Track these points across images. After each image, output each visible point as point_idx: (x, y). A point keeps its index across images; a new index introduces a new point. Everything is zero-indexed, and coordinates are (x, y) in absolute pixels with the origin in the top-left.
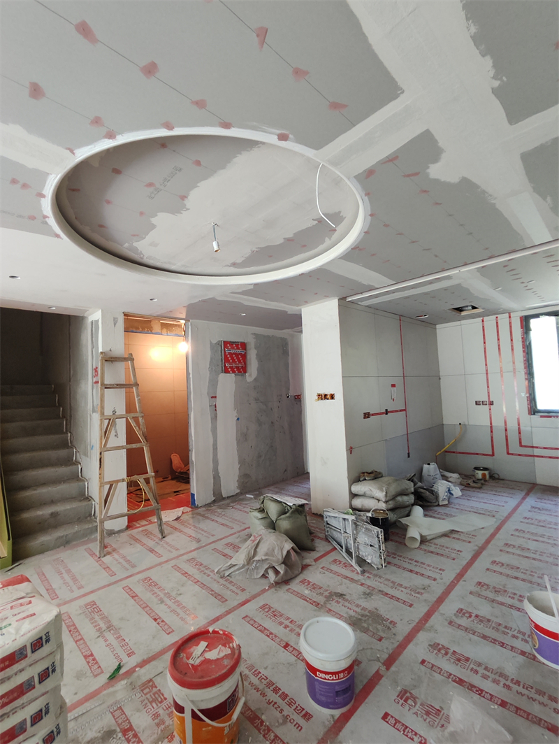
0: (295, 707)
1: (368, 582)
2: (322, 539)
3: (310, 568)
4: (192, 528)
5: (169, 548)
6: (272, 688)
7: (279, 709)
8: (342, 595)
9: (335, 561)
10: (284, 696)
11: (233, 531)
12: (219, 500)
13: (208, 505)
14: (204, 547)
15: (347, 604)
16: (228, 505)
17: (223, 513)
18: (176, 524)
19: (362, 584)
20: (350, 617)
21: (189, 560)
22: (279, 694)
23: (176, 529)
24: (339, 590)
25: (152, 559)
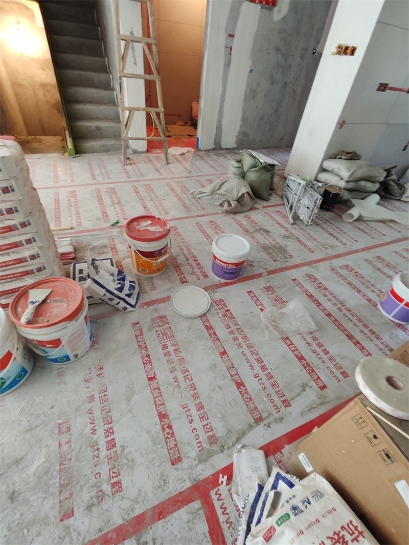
3: (257, 210)
4: (190, 163)
5: (168, 171)
8: (268, 232)
9: (278, 212)
11: (216, 173)
12: (217, 148)
13: (209, 151)
14: (191, 177)
15: (267, 237)
16: (222, 155)
17: (216, 159)
18: (180, 158)
19: (287, 231)
20: (265, 244)
21: (178, 182)
23: (178, 160)
24: (268, 229)
25: (155, 175)
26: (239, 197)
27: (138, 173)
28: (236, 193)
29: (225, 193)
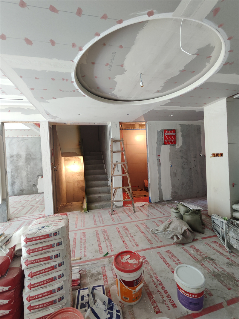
0: (169, 299)
1: (233, 258)
2: (210, 229)
4: (147, 211)
5: (136, 217)
6: (161, 286)
7: (162, 296)
8: (212, 260)
10: (166, 292)
11: (164, 216)
12: (161, 201)
13: (157, 203)
14: (149, 219)
15: (214, 265)
16: (165, 204)
17: (162, 207)
18: (141, 208)
19: (228, 258)
20: (214, 272)
21: (142, 223)
22: (164, 290)
23: (140, 210)
24: (212, 257)
25: (128, 219)
26: (182, 232)
27: (119, 219)
28: (181, 230)
29: (173, 230)
